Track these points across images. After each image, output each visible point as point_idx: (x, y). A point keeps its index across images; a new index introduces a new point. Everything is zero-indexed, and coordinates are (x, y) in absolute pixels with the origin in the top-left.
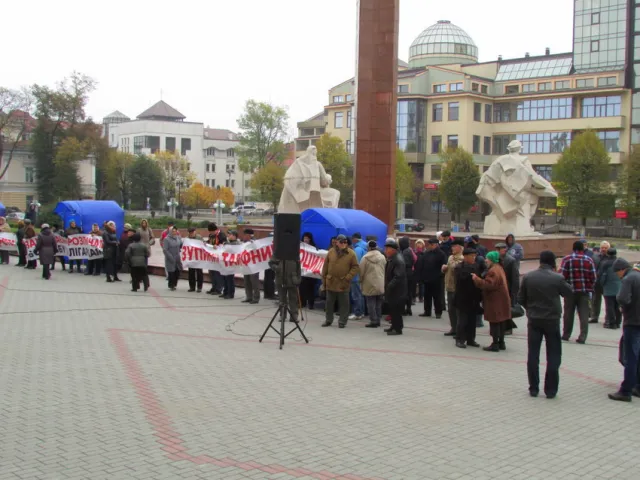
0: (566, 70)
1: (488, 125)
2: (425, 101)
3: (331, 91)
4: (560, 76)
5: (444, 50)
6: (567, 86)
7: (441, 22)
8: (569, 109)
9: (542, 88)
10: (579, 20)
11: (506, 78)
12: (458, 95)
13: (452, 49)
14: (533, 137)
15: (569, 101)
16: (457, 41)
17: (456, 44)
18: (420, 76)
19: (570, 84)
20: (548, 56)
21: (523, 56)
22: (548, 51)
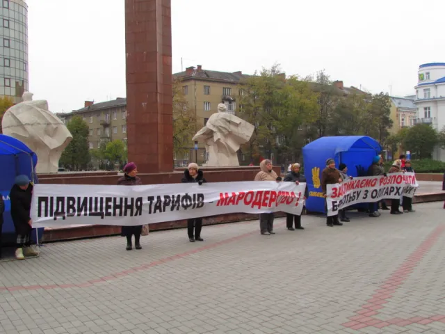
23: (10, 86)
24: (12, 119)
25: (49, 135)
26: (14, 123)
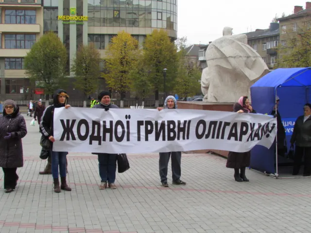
23: (162, 20)
24: (216, 52)
25: (248, 68)
26: (218, 55)
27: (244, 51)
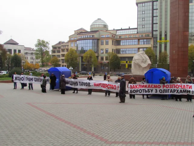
0: (136, 32)
1: (115, 46)
2: (99, 39)
3: (69, 37)
4: (134, 34)
5: (101, 26)
6: (136, 36)
7: (99, 19)
8: (137, 42)
9: (129, 37)
10: (139, 20)
11: (119, 34)
12: (108, 38)
13: (103, 26)
14: (127, 49)
15: (137, 40)
16: (104, 24)
17: (104, 25)
18: (98, 33)
19: (137, 36)
20: (129, 29)
21: (121, 29)
22: (129, 27)
27: (142, 57)
